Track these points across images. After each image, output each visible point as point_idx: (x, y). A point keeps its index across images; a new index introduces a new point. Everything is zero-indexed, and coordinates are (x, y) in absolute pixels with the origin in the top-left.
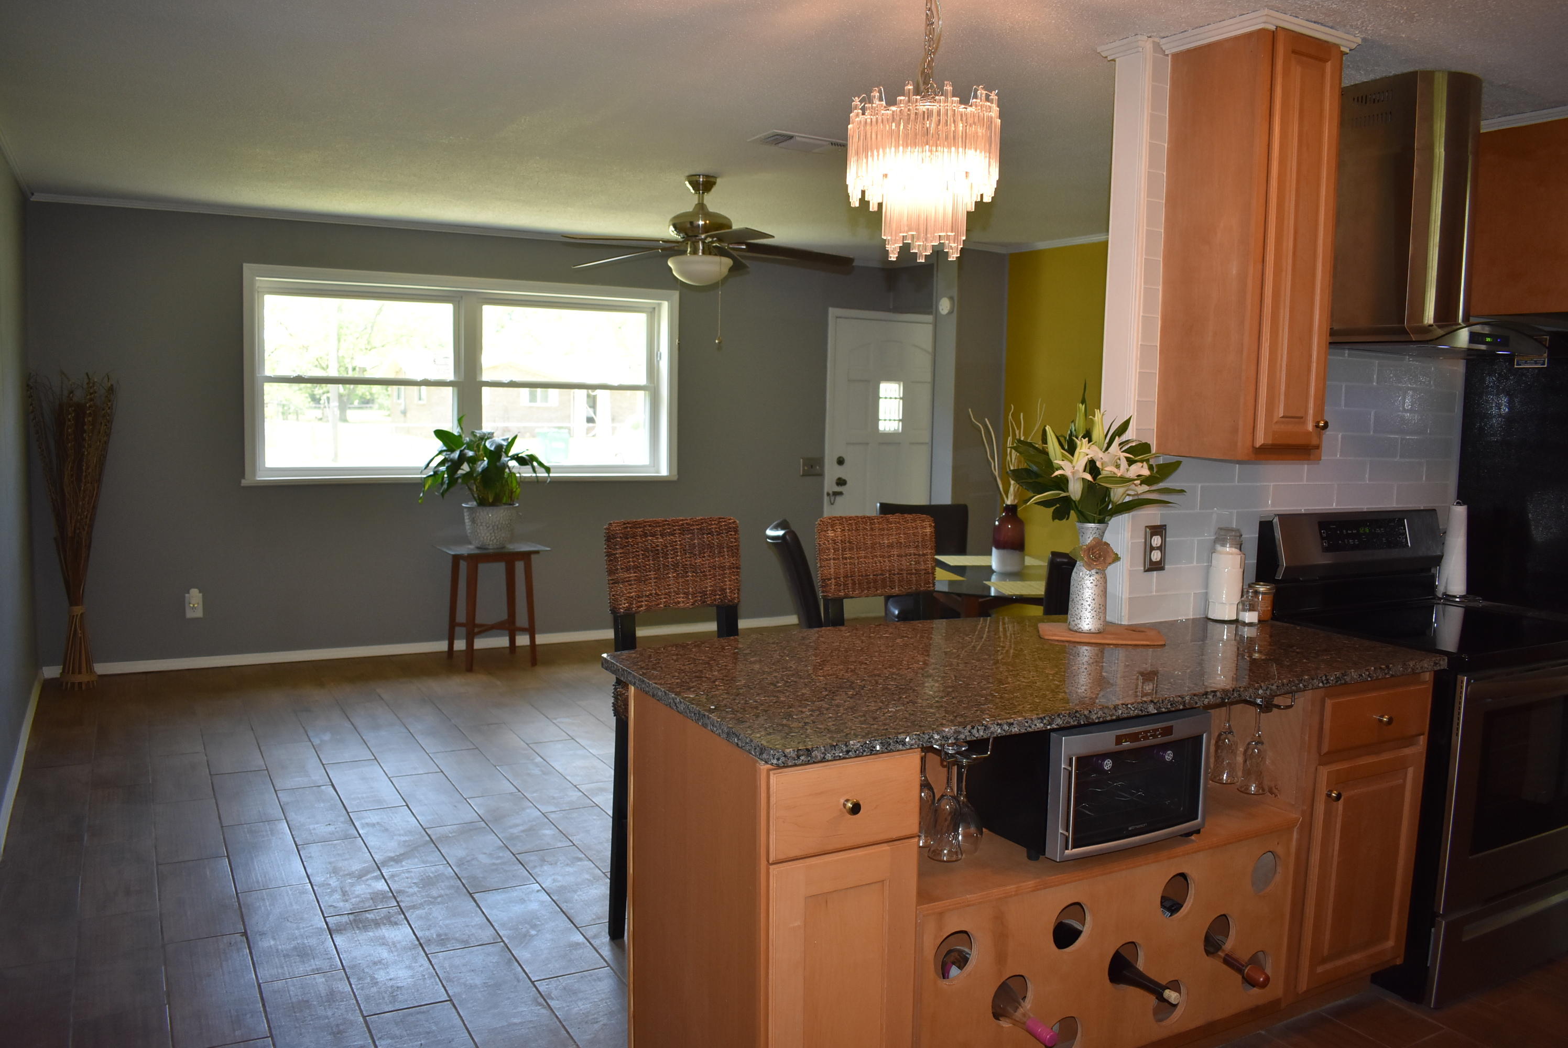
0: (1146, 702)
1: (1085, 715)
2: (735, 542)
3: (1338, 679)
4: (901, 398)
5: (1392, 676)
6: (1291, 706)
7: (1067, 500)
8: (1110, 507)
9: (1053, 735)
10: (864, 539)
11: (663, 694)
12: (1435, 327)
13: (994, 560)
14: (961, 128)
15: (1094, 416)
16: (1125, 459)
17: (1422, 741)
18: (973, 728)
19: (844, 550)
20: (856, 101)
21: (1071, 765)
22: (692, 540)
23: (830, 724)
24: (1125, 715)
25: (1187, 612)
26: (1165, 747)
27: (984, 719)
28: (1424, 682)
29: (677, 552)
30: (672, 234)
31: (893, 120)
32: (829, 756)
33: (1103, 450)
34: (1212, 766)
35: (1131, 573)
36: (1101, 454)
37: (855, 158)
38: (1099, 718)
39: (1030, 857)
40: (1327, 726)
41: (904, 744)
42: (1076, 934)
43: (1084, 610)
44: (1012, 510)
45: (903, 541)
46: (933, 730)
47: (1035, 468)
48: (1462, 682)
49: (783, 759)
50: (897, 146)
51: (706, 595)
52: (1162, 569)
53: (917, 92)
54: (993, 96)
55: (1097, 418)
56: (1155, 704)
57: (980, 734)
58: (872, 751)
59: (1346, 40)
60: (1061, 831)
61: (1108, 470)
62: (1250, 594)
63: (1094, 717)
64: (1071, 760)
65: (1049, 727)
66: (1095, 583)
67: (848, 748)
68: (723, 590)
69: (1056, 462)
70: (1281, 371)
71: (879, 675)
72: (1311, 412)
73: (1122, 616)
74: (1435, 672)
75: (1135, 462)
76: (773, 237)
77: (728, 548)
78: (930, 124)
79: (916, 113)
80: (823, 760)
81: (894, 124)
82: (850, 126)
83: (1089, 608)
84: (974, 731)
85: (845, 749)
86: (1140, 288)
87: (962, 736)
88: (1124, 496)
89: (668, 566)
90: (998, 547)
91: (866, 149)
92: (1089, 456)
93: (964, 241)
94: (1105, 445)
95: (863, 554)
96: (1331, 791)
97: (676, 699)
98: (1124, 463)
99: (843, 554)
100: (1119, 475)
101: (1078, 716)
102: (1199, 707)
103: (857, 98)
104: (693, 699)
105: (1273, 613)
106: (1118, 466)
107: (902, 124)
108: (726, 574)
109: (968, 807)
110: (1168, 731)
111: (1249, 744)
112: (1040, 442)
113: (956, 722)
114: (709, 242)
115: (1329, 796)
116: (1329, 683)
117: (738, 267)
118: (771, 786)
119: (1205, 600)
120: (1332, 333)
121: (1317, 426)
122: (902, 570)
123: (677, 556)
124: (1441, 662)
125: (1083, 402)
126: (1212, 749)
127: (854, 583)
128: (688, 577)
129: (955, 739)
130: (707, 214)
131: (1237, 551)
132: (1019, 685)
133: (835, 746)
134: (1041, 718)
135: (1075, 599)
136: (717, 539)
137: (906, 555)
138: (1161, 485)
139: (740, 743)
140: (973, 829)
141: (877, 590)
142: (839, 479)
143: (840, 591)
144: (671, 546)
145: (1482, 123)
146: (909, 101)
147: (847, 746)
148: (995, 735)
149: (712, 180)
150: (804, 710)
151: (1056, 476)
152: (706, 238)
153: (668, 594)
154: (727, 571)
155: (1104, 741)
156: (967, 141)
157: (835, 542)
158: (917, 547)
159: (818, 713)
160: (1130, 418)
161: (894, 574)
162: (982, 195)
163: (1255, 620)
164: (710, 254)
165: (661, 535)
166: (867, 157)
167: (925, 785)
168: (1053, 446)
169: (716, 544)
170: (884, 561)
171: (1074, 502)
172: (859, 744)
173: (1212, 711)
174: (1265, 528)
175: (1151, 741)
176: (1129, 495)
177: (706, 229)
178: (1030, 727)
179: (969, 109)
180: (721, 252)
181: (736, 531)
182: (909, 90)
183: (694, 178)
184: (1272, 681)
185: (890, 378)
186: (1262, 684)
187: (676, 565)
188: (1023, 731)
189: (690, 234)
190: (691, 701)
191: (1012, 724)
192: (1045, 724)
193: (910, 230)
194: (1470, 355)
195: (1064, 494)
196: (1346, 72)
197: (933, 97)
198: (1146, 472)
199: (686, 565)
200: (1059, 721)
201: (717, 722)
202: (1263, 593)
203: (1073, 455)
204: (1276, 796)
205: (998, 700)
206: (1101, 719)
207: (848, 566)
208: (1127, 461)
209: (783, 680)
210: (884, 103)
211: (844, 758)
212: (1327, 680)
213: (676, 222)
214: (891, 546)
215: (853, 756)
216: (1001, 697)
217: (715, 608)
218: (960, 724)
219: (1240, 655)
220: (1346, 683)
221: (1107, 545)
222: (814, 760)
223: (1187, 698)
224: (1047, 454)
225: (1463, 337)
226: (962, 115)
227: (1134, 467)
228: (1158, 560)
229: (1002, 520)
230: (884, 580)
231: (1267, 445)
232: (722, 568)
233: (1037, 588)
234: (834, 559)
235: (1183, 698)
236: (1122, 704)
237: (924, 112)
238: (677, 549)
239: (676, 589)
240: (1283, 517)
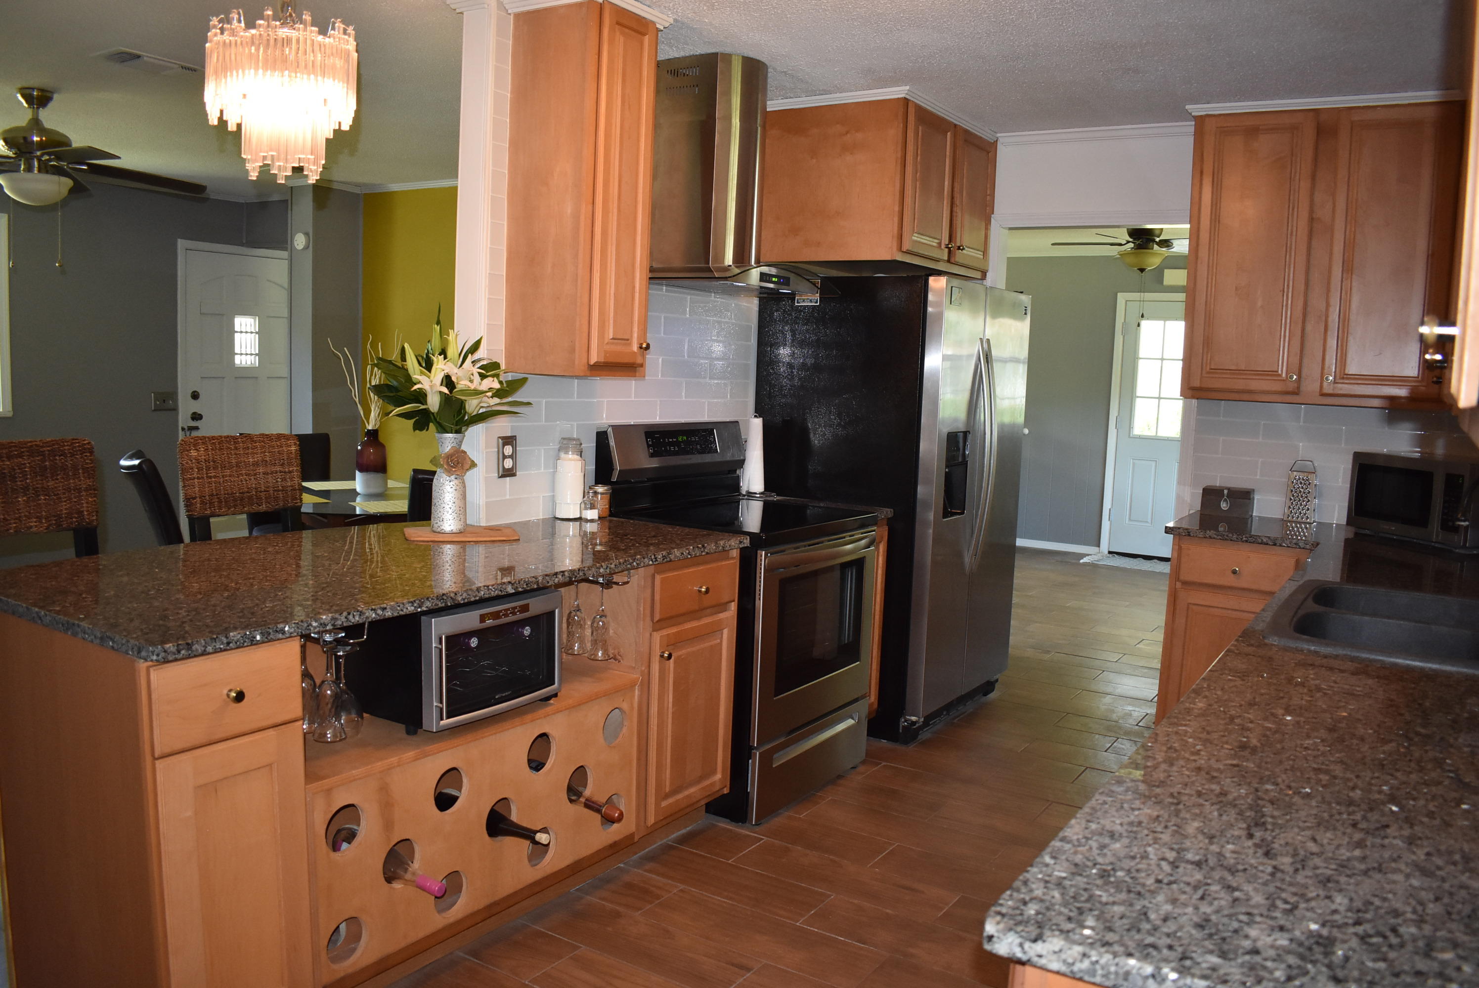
0: (504, 583)
1: (451, 598)
2: (91, 464)
3: (664, 557)
4: (256, 333)
5: (707, 553)
6: (627, 583)
7: (426, 412)
8: (466, 418)
9: (423, 618)
10: (229, 458)
11: (25, 610)
12: (733, 267)
13: (359, 483)
14: (319, 58)
15: (449, 336)
16: (477, 374)
17: (734, 606)
18: (349, 614)
19: (208, 469)
20: (214, 21)
21: (441, 643)
22: (43, 461)
23: (208, 621)
24: (487, 596)
25: (537, 512)
26: (523, 623)
27: (359, 606)
28: (733, 558)
29: (27, 475)
30: (3, 149)
31: (253, 43)
32: (210, 649)
33: (459, 365)
34: (565, 641)
35: (487, 479)
36: (456, 370)
37: (214, 77)
38: (464, 599)
39: (408, 732)
40: (657, 597)
41: (284, 632)
42: (454, 799)
43: (445, 513)
44: (373, 435)
45: (268, 459)
46: (311, 618)
47: (395, 383)
48: (761, 556)
49: (163, 654)
50: (257, 69)
51: (62, 518)
52: (514, 475)
53: (276, 18)
54: (350, 30)
55: (451, 338)
56: (513, 584)
57: (356, 619)
58: (253, 642)
59: (660, 18)
60: (435, 704)
61: (462, 384)
62: (591, 494)
63: (460, 599)
64: (441, 639)
65: (419, 610)
66: (454, 488)
67: (228, 640)
68: (80, 513)
69: (415, 376)
70: (610, 299)
71: (253, 578)
72: (635, 335)
73: (480, 518)
74: (741, 549)
75: (487, 376)
76: (119, 158)
77: (83, 469)
78: (290, 51)
79: (275, 39)
80: (204, 653)
81: (253, 48)
82: (207, 45)
83: (450, 511)
84: (351, 617)
85: (225, 641)
86: (488, 222)
87: (339, 623)
88: (478, 407)
89: (17, 490)
90: (361, 471)
91: (225, 69)
92: (446, 372)
93: (323, 165)
94: (460, 363)
95: (228, 472)
96: (663, 652)
97: (40, 612)
98: (477, 378)
99: (207, 474)
100: (473, 388)
101: (445, 598)
102: (551, 586)
103: (214, 18)
104: (59, 611)
105: (610, 511)
106: (471, 381)
107: (262, 49)
108: (82, 496)
109: (348, 694)
110: (525, 608)
111: (595, 618)
112: (399, 360)
113: (332, 610)
114: (46, 160)
115: (662, 656)
116: (656, 560)
117: (77, 190)
118: (152, 681)
119: (553, 500)
120: (652, 270)
121: (641, 348)
122: (268, 487)
123: (27, 479)
124: (745, 541)
125: (438, 323)
126: (565, 625)
127: (220, 502)
128: (40, 500)
129: (332, 625)
130: (42, 130)
131: (578, 457)
132: (389, 578)
133: (215, 639)
134: (412, 602)
135: (437, 504)
136: (71, 460)
137: (272, 473)
138: (510, 399)
139: (115, 646)
140: (354, 716)
141: (244, 507)
142: (194, 413)
143: (206, 510)
144: (19, 469)
145: (768, 103)
146: (268, 26)
147: (227, 638)
148: (370, 620)
149: (49, 95)
150: (180, 611)
151: (415, 390)
152: (42, 155)
153: (19, 519)
154: (84, 493)
155: (469, 620)
156: (326, 70)
157: (198, 461)
158: (283, 465)
159: (194, 613)
160: (481, 338)
161: (261, 492)
162: (340, 123)
163: (596, 517)
164: (47, 172)
165: (7, 458)
166: (226, 77)
167: (306, 675)
168: (412, 364)
169: (70, 465)
170: (250, 479)
171: (433, 413)
172: (239, 636)
173: (562, 590)
174: (602, 438)
175: (511, 618)
176: (482, 407)
177: (41, 145)
178: (402, 610)
179: (327, 40)
180: (59, 171)
181: (92, 453)
182: (269, 15)
183: (28, 91)
184: (612, 561)
185: (245, 313)
186: (603, 564)
187: (26, 489)
188: (396, 614)
189: (23, 151)
190: (58, 613)
191: (385, 608)
192: (415, 607)
193: (271, 150)
194: (763, 293)
195: (423, 407)
196: (661, 47)
197: (292, 26)
198: (497, 385)
199: (37, 488)
200: (428, 604)
201: (89, 628)
202: (602, 494)
203: (430, 371)
204: (619, 661)
205: (370, 591)
206: (466, 601)
207: (214, 485)
208: (480, 376)
209: (154, 588)
210: (243, 25)
211: (225, 650)
212: (656, 558)
213: (6, 136)
214: (256, 464)
215: (233, 647)
216: (374, 588)
217: (72, 532)
218: (336, 612)
219: (584, 545)
220: (671, 561)
221: (465, 452)
222: (195, 653)
223: (540, 578)
224: (407, 370)
225: (754, 275)
226: (320, 45)
227: (486, 381)
228: (510, 467)
229: (363, 444)
230: (250, 498)
231: (600, 363)
232: (79, 490)
233: (401, 506)
234: (198, 478)
235: (536, 578)
236: (484, 586)
237: (283, 39)
238: (26, 471)
239: (27, 514)
240: (616, 428)
